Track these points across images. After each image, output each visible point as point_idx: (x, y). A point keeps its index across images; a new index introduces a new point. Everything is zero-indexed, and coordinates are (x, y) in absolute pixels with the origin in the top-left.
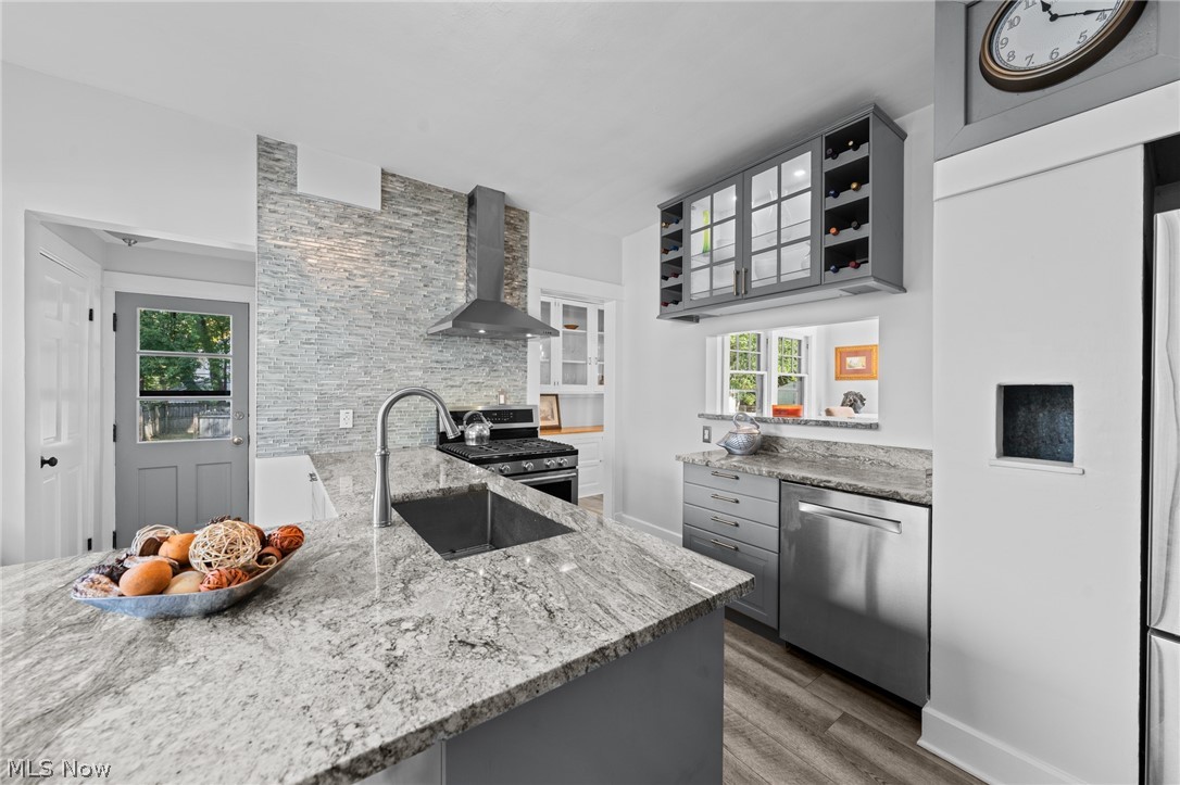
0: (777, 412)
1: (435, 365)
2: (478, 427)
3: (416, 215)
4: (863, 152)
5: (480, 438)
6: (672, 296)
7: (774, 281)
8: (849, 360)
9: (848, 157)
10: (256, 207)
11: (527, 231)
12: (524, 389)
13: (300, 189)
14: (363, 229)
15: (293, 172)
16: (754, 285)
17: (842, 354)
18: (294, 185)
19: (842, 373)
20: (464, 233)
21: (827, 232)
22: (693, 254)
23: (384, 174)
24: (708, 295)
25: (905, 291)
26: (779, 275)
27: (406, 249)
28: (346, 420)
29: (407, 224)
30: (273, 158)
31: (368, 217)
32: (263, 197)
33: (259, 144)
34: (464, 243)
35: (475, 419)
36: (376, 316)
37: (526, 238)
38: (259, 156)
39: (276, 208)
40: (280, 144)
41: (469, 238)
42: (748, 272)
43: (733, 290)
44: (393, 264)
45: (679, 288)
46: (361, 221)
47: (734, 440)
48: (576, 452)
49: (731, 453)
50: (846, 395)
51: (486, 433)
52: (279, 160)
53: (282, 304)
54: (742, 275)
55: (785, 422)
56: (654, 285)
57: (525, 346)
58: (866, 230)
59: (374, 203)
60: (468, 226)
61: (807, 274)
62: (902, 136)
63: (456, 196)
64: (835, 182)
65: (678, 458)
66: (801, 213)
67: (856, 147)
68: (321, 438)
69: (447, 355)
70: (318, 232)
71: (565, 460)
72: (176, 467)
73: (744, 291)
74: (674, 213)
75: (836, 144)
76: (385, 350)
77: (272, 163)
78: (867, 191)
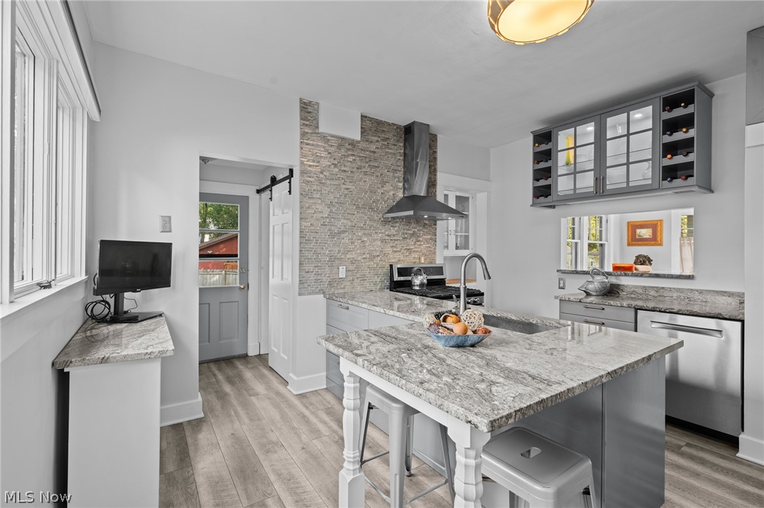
0: (616, 268)
1: (387, 238)
2: (420, 278)
3: (377, 141)
4: (690, 109)
5: (422, 285)
6: (543, 193)
7: (625, 185)
8: (638, 231)
9: (679, 112)
10: (299, 143)
11: (436, 148)
12: (435, 253)
13: (321, 130)
14: (350, 153)
15: (317, 119)
16: (608, 187)
17: (633, 227)
18: (317, 127)
19: (634, 240)
20: (402, 151)
21: (664, 156)
22: (559, 165)
23: (362, 116)
24: (572, 192)
25: (712, 191)
26: (628, 181)
27: (372, 164)
28: (342, 274)
29: (373, 147)
30: (308, 111)
31: (353, 144)
32: (303, 134)
33: (301, 103)
34: (402, 158)
35: (418, 272)
36: (358, 207)
37: (435, 152)
38: (301, 110)
39: (309, 142)
40: (310, 102)
41: (405, 154)
42: (604, 179)
43: (592, 190)
44: (365, 173)
45: (549, 187)
46: (350, 147)
47: (591, 287)
48: (482, 294)
49: (588, 294)
50: (638, 257)
51: (425, 281)
52: (310, 112)
53: (311, 201)
54: (600, 180)
55: (626, 275)
56: (527, 184)
57: (435, 224)
58: (692, 157)
59: (356, 135)
60: (405, 147)
61: (650, 182)
62: (711, 95)
63: (399, 127)
64: (671, 126)
65: (556, 297)
66: (644, 144)
67: (685, 107)
68: (330, 284)
69: (393, 231)
70: (329, 156)
71: (477, 299)
72: (209, 304)
73: (601, 191)
74: (544, 137)
75: (671, 103)
76: (362, 228)
77: (307, 114)
78: (692, 133)
